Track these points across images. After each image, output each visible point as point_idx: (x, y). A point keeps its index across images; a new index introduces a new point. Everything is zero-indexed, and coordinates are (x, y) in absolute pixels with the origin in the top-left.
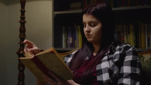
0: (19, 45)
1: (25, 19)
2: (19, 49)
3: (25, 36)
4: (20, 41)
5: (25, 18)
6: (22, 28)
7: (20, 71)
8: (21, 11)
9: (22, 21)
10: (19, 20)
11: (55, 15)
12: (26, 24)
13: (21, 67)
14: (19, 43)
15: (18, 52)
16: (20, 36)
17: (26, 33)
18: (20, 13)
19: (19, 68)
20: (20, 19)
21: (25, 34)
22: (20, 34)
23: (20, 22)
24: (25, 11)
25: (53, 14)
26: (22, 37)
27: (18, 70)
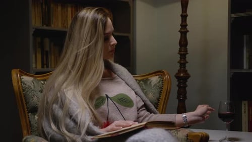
0: (179, 65)
1: (187, 27)
2: (178, 71)
3: (187, 51)
4: (179, 59)
5: (187, 25)
6: (183, 40)
7: (180, 101)
8: (182, 16)
9: (183, 30)
10: (179, 29)
11: (233, 19)
12: (188, 34)
13: (181, 96)
14: (178, 62)
15: (177, 74)
16: (180, 51)
17: (188, 47)
18: (180, 19)
19: (178, 98)
20: (180, 27)
21: (187, 49)
22: (180, 49)
23: (179, 31)
24: (187, 16)
25: (230, 18)
26: (182, 53)
27: (177, 100)
